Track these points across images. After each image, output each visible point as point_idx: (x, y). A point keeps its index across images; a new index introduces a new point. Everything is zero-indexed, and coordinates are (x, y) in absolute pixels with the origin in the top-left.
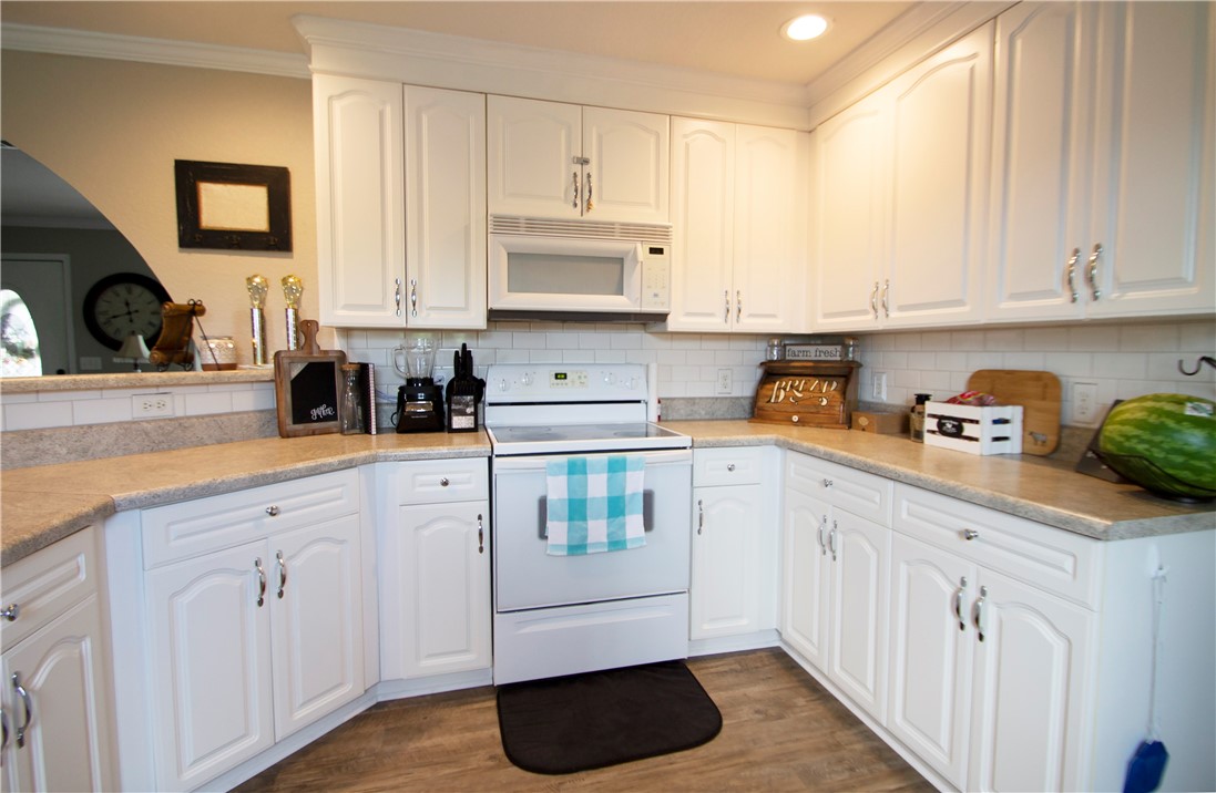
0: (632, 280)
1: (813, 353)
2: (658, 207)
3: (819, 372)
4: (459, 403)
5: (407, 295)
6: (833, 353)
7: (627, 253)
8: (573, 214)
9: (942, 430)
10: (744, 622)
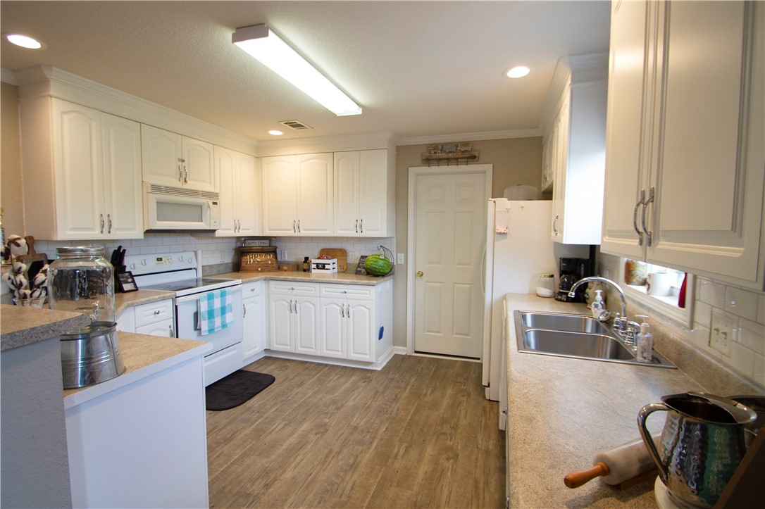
0: (206, 215)
1: (257, 243)
2: (210, 183)
3: (263, 251)
4: (123, 277)
5: (107, 224)
6: (266, 243)
7: (204, 204)
8: (179, 185)
9: (318, 268)
10: (257, 349)
